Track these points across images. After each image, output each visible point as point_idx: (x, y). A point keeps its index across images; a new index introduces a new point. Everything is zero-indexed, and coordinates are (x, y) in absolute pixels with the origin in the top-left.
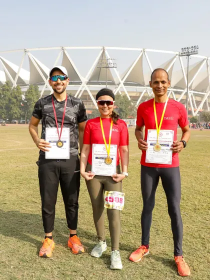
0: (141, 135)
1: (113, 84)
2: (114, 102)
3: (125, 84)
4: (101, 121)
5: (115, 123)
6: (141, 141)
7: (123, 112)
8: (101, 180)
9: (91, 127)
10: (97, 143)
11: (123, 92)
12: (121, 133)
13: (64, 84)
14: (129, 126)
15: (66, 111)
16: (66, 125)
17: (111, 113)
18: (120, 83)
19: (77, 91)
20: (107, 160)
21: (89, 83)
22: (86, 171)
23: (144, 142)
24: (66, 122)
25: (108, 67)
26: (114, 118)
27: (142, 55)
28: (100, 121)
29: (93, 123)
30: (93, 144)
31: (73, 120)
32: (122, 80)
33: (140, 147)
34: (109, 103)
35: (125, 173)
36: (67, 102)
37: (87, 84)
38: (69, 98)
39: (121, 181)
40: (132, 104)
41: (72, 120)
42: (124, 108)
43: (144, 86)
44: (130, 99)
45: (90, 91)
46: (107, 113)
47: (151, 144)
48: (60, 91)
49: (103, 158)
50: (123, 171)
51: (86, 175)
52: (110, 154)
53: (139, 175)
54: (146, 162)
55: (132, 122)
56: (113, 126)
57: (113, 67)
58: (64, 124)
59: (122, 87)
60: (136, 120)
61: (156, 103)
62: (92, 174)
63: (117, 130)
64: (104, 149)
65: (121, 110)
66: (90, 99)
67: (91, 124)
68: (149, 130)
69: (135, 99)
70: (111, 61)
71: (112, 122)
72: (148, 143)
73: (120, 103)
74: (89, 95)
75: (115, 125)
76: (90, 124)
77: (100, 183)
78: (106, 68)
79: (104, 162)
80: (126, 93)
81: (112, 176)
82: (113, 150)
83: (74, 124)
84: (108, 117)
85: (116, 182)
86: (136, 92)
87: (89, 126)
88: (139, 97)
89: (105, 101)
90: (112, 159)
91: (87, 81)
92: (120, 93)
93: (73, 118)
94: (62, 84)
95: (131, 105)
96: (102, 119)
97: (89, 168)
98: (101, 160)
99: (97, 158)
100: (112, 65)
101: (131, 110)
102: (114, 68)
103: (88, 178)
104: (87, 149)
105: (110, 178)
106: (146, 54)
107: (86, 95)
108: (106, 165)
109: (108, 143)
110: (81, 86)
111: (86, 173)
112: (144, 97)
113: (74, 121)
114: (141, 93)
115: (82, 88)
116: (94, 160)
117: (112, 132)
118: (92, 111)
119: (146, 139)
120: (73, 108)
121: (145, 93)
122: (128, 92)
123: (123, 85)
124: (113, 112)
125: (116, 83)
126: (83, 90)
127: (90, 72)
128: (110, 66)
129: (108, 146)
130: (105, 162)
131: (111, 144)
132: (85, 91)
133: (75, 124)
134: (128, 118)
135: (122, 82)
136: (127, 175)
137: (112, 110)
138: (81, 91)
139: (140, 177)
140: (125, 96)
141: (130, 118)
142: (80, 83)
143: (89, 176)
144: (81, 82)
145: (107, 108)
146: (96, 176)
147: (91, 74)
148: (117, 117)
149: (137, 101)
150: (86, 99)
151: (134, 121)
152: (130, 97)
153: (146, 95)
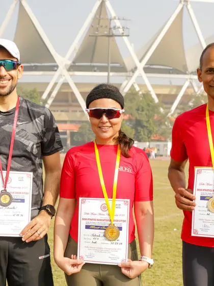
0: (180, 180)
1: (122, 69)
2: (121, 111)
3: (147, 70)
4: (97, 151)
5: (125, 155)
6: (182, 191)
7: (143, 127)
8: (97, 273)
9: (76, 164)
10: (89, 196)
11: (142, 86)
12: (137, 175)
13: (12, 78)
14: (156, 155)
15: (17, 130)
16: (17, 159)
17: (117, 135)
18: (136, 68)
19: (48, 84)
20: (110, 232)
21: (73, 68)
22: (65, 255)
23: (188, 193)
24: (17, 153)
25: (113, 36)
26: (122, 145)
27: (182, 9)
28: (94, 151)
29: (79, 154)
30: (80, 199)
31: (32, 148)
32: (140, 61)
33: (179, 204)
34: (111, 114)
35: (148, 259)
36: (19, 113)
37: (69, 70)
38: (24, 105)
39: (139, 276)
40: (162, 110)
41: (29, 149)
42: (144, 118)
43: (185, 73)
44: (156, 100)
45: (76, 84)
46: (107, 135)
47: (203, 198)
48: (6, 90)
49: (100, 228)
50: (142, 255)
51: (67, 263)
52: (115, 218)
53: (180, 260)
54: (193, 235)
55: (161, 148)
56: (121, 160)
57: (122, 35)
58: (13, 157)
59: (140, 77)
60: (170, 145)
61: (211, 113)
62: (78, 261)
63: (128, 170)
64: (104, 208)
65: (138, 124)
66: (76, 100)
67: (76, 156)
68: (196, 169)
69: (167, 100)
70: (118, 23)
71: (119, 152)
72: (197, 194)
73: (138, 110)
74: (73, 94)
75: (126, 160)
76: (73, 156)
77: (96, 278)
78: (109, 36)
79: (102, 235)
80: (150, 88)
81: (120, 265)
82: (121, 210)
83: (33, 157)
84: (112, 143)
85: (127, 278)
86: (171, 87)
87: (72, 160)
88: (175, 96)
89: (104, 111)
90: (120, 229)
91: (69, 63)
92: (137, 89)
93: (31, 144)
94: (8, 77)
95: (159, 113)
96: (99, 146)
97: (71, 249)
98: (98, 232)
99: (88, 227)
100: (121, 31)
101: (160, 123)
102: (125, 38)
103: (71, 270)
104: (67, 208)
105: (117, 268)
106: (189, 6)
107: (67, 93)
108: (107, 242)
109: (110, 196)
110: (57, 74)
111: (67, 259)
112: (186, 97)
113: (35, 151)
114: (180, 88)
115: (58, 79)
116: (82, 231)
117: (120, 172)
118: (79, 125)
119: (191, 187)
120: (31, 124)
121: (188, 87)
122: (154, 86)
123: (143, 72)
124: (120, 132)
125: (129, 67)
126: (61, 81)
127: (75, 45)
128: (115, 32)
129: (110, 202)
130: (105, 236)
131: (117, 197)
132: (66, 85)
133: (35, 156)
134: (152, 141)
135: (141, 66)
136: (152, 262)
137: (118, 128)
138: (56, 84)
139: (181, 265)
140: (147, 95)
141: (158, 141)
142: (54, 68)
143: (74, 265)
144: (57, 66)
145: (108, 124)
146: (87, 266)
147: (78, 48)
148: (129, 143)
149: (172, 103)
150: (67, 101)
151: (166, 145)
152: (158, 95)
153: (190, 91)
